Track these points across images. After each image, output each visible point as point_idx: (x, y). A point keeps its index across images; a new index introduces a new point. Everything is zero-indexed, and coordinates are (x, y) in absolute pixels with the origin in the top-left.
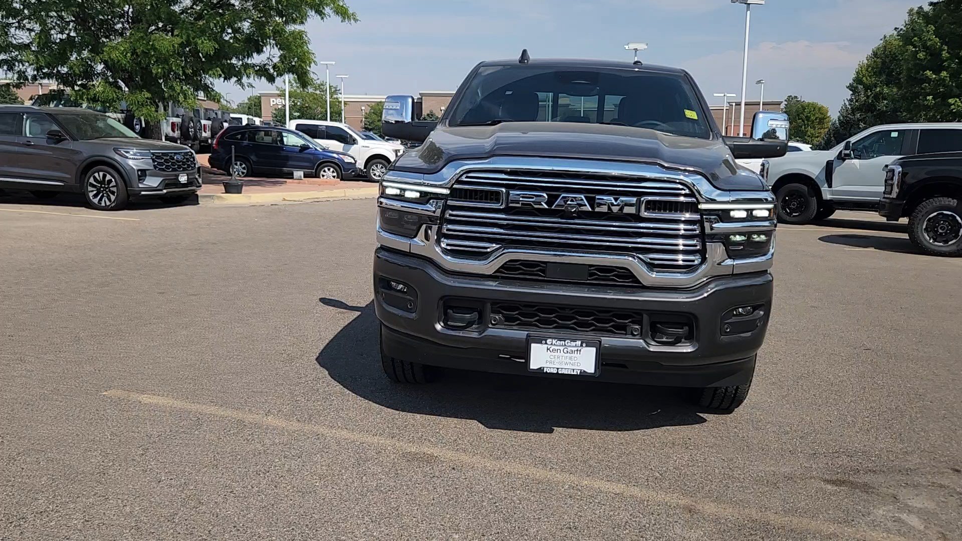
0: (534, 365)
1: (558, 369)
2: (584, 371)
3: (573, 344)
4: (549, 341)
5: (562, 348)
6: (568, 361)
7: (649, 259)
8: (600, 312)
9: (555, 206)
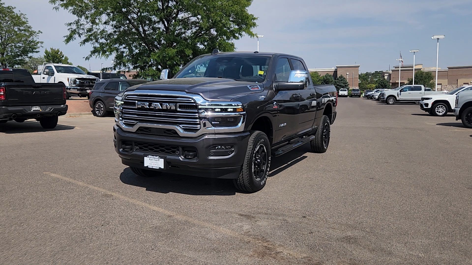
0: (145, 165)
1: (152, 166)
2: (160, 168)
3: (156, 157)
4: (149, 156)
5: (154, 159)
6: (156, 164)
7: (183, 127)
8: (167, 146)
9: (151, 107)
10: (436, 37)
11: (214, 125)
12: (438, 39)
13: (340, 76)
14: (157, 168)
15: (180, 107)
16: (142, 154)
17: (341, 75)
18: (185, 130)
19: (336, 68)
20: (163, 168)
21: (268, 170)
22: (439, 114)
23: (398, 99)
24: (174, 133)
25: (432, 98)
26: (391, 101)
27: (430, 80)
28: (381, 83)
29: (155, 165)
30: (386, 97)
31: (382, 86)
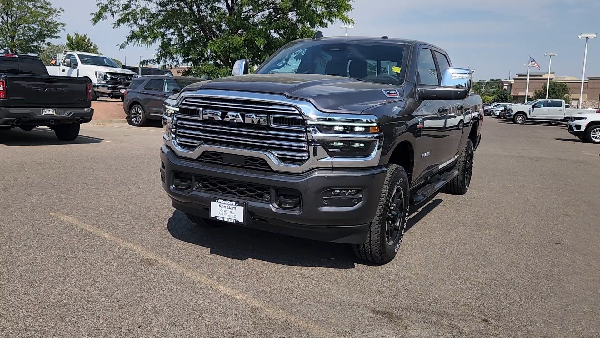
1: (224, 218)
2: (238, 221)
3: (232, 203)
4: (219, 200)
5: (226, 206)
7: (278, 154)
8: (249, 185)
9: (226, 119)
10: (584, 36)
11: (331, 155)
12: (587, 38)
14: (231, 221)
15: (276, 120)
16: (208, 196)
18: (283, 160)
20: (242, 222)
21: (404, 227)
22: (595, 140)
23: (529, 117)
24: (263, 164)
25: (586, 118)
26: (520, 120)
27: (564, 94)
28: (501, 94)
29: (229, 215)
31: (501, 98)
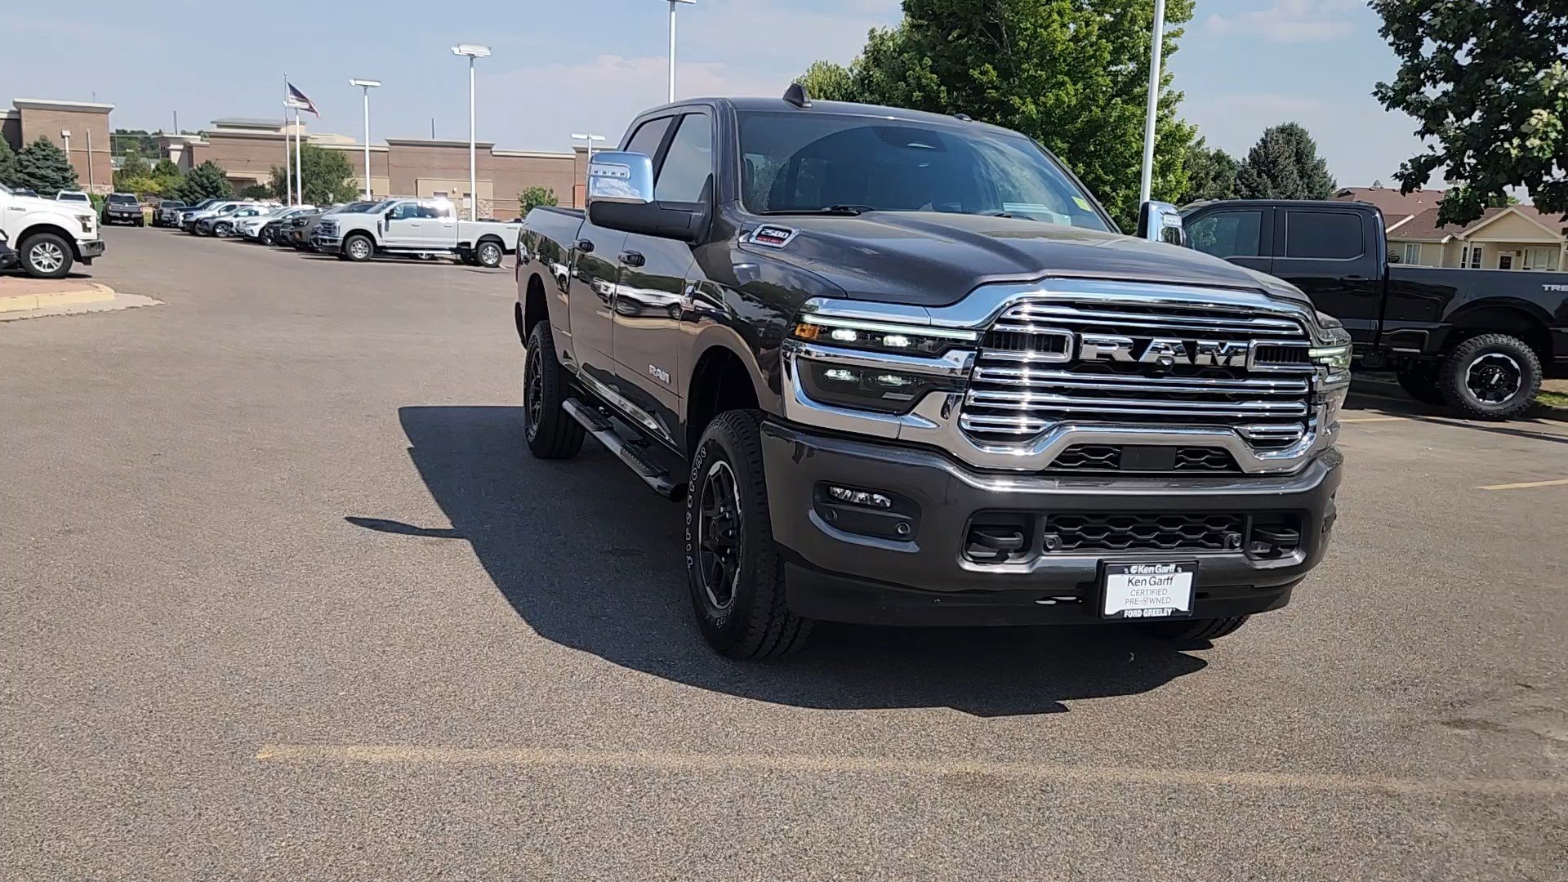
0: (1110, 609)
1: (1143, 610)
2: (1177, 609)
3: (1166, 569)
4: (1133, 568)
5: (1148, 578)
6: (1154, 596)
7: (1251, 433)
8: (1191, 516)
10: (466, 49)
12: (472, 56)
13: (38, 140)
14: (1161, 615)
17: (44, 139)
19: (14, 109)
20: (1185, 609)
23: (379, 243)
26: (359, 250)
27: (343, 178)
28: (200, 176)
29: (1152, 601)
30: (341, 234)
31: (202, 186)
